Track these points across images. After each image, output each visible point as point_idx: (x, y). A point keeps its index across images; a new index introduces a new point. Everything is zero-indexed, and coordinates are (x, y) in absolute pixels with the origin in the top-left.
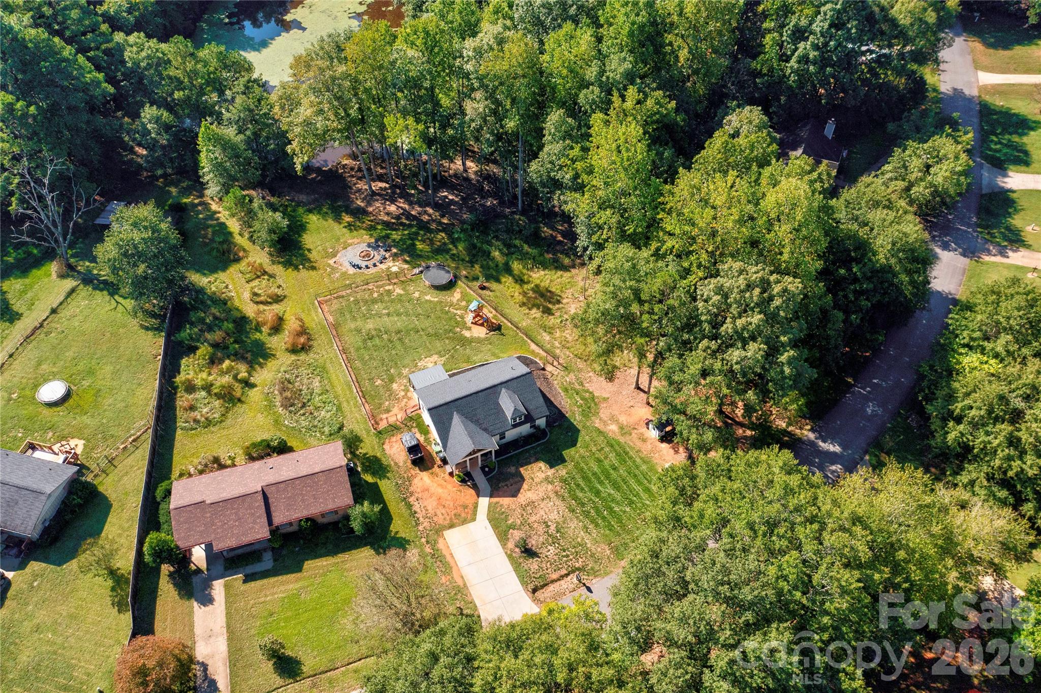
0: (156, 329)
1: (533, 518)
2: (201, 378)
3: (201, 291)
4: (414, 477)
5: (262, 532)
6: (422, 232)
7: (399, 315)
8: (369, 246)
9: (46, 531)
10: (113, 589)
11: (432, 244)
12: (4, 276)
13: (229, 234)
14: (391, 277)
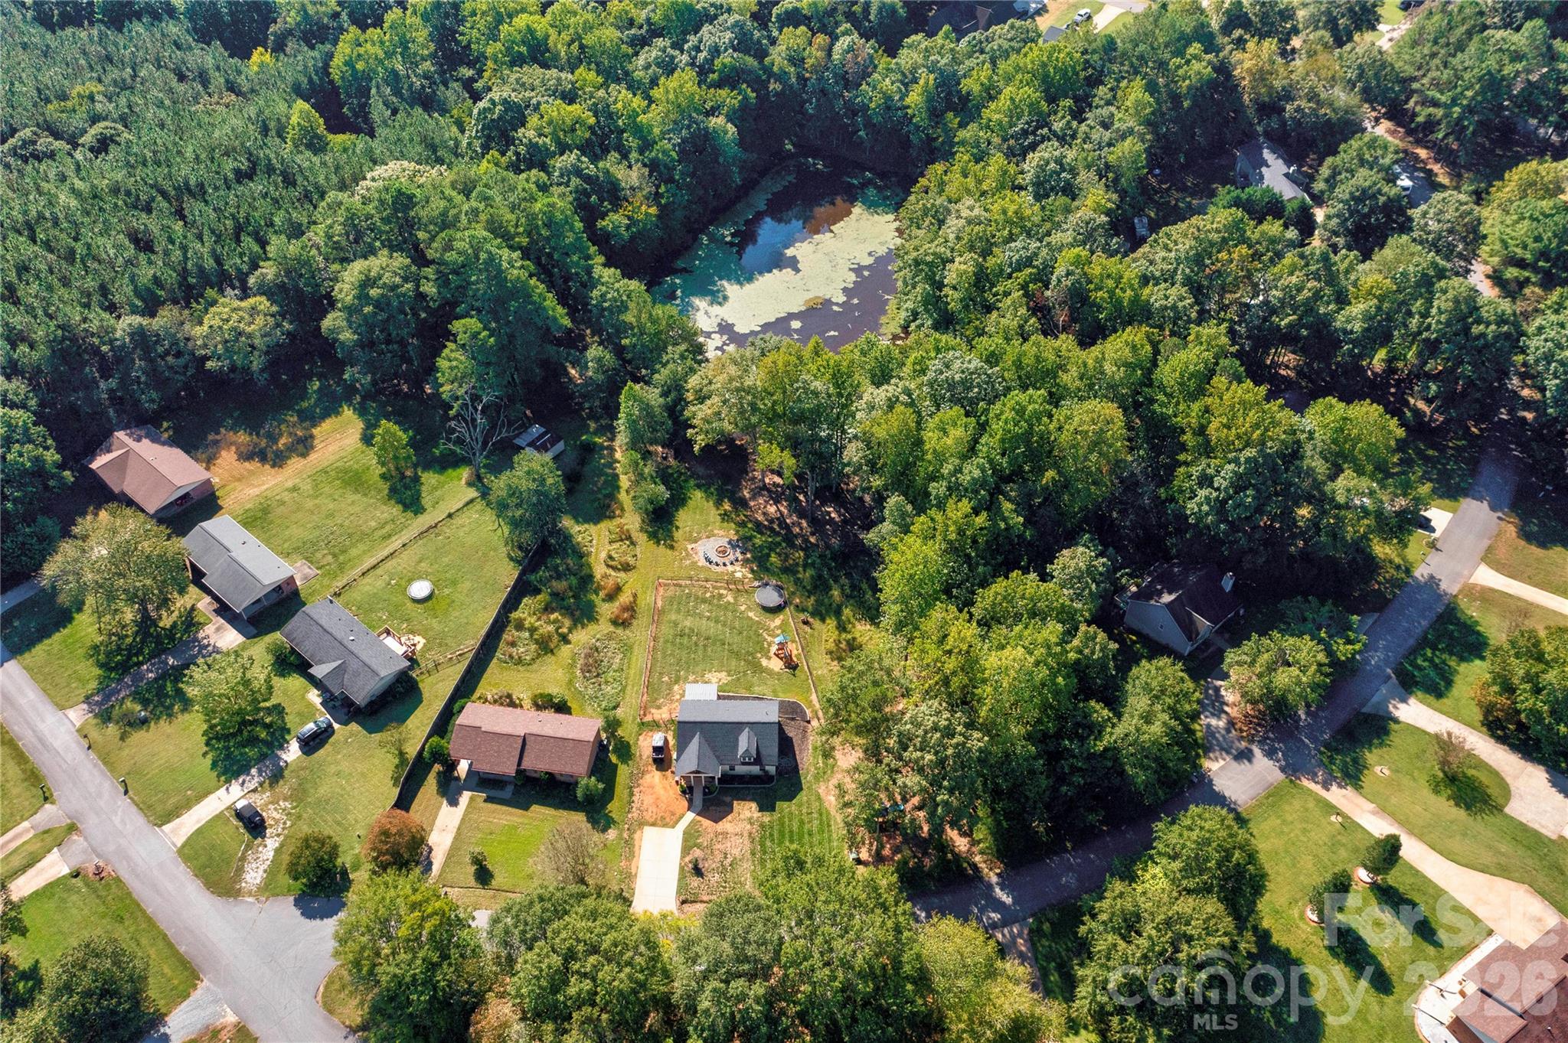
0: (517, 562)
1: (718, 846)
2: (530, 621)
3: (567, 538)
4: (649, 772)
5: (510, 770)
6: (784, 545)
7: (717, 621)
8: (730, 543)
9: (371, 704)
10: (397, 767)
11: (786, 560)
12: (427, 467)
13: (618, 488)
14: (731, 582)
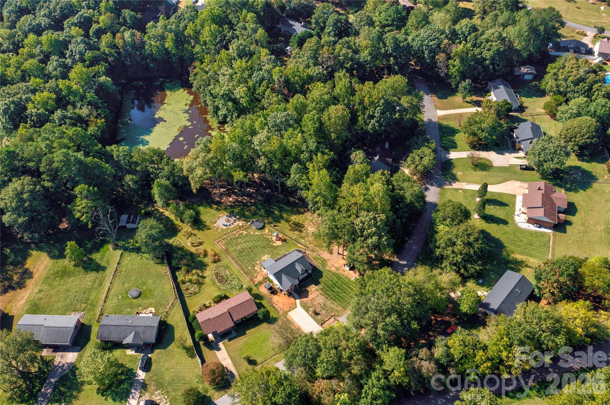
0: (161, 263)
1: (315, 303)
2: (186, 278)
3: (170, 246)
4: (272, 297)
5: (232, 324)
6: (245, 207)
7: (248, 242)
8: (227, 216)
9: (157, 339)
10: (187, 352)
11: (251, 212)
12: (91, 253)
13: (172, 221)
14: (240, 227)
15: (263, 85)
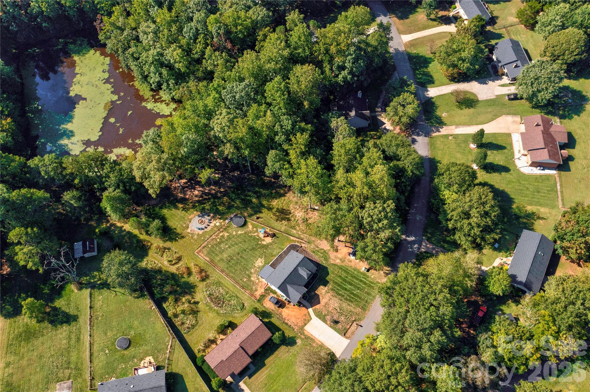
0: (142, 296)
1: (330, 309)
4: (281, 312)
5: (249, 360)
6: (216, 200)
7: (233, 246)
8: (199, 216)
11: (225, 205)
12: (52, 300)
13: (135, 236)
14: (219, 228)
15: (200, 42)
